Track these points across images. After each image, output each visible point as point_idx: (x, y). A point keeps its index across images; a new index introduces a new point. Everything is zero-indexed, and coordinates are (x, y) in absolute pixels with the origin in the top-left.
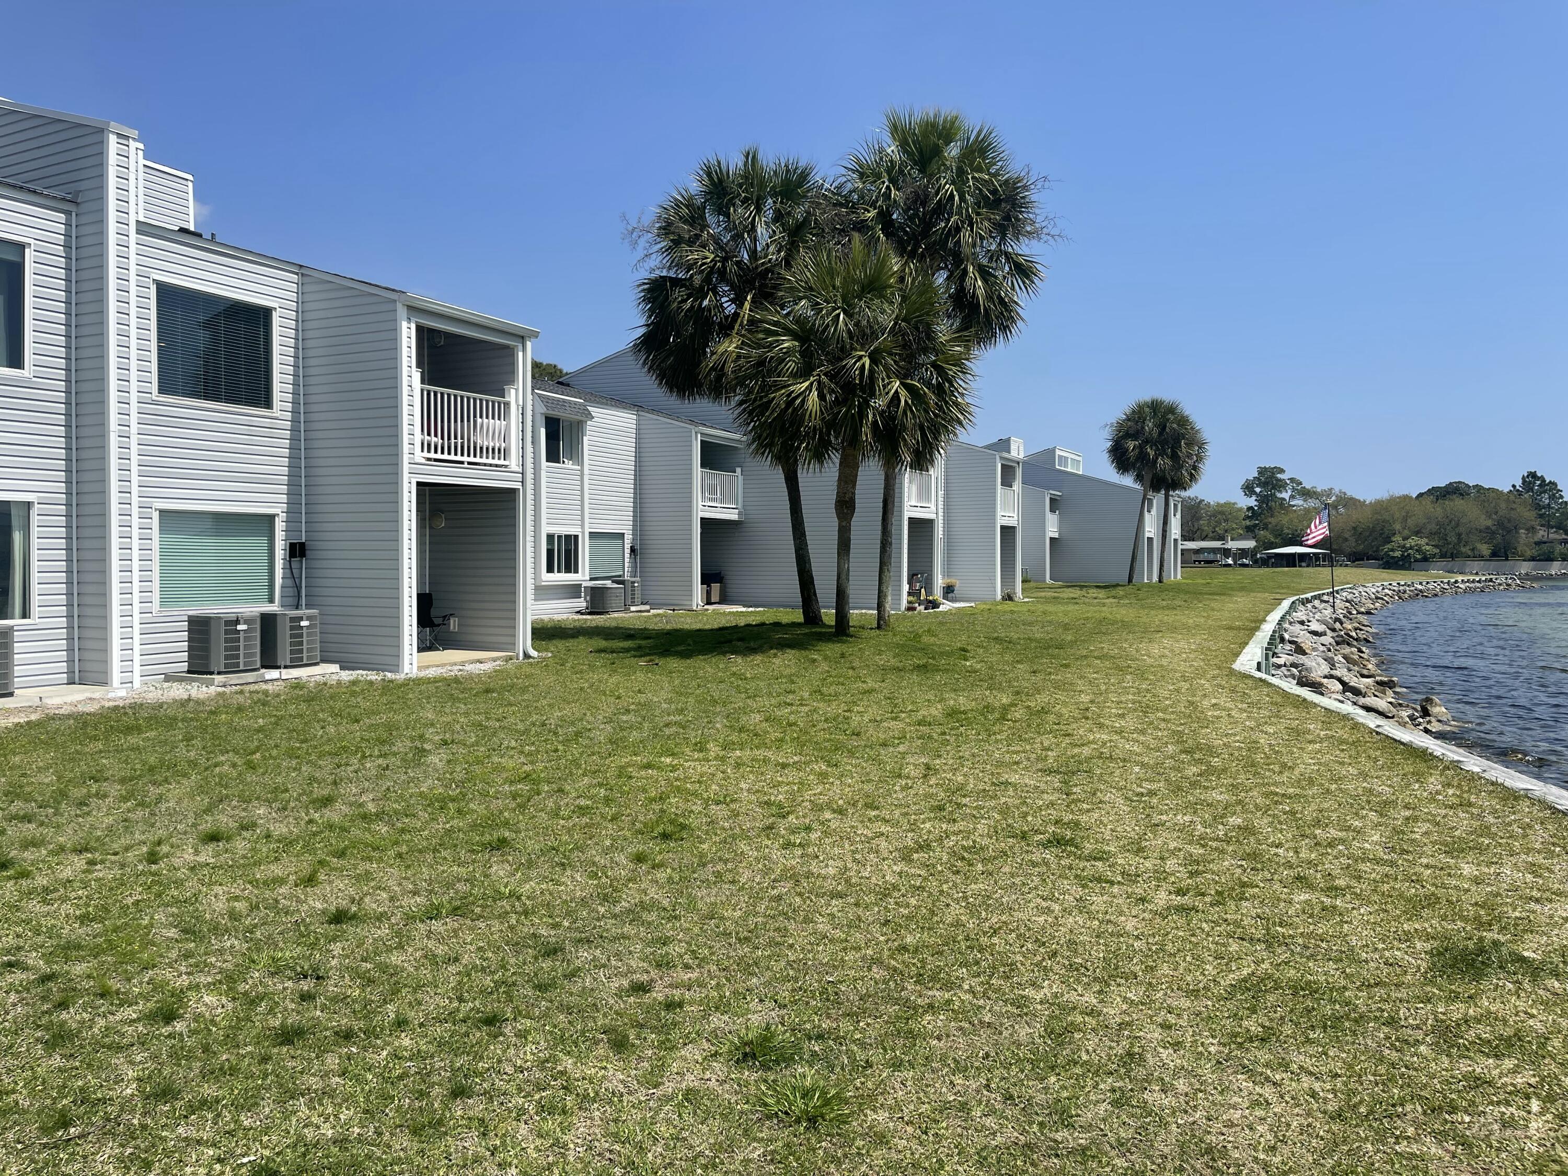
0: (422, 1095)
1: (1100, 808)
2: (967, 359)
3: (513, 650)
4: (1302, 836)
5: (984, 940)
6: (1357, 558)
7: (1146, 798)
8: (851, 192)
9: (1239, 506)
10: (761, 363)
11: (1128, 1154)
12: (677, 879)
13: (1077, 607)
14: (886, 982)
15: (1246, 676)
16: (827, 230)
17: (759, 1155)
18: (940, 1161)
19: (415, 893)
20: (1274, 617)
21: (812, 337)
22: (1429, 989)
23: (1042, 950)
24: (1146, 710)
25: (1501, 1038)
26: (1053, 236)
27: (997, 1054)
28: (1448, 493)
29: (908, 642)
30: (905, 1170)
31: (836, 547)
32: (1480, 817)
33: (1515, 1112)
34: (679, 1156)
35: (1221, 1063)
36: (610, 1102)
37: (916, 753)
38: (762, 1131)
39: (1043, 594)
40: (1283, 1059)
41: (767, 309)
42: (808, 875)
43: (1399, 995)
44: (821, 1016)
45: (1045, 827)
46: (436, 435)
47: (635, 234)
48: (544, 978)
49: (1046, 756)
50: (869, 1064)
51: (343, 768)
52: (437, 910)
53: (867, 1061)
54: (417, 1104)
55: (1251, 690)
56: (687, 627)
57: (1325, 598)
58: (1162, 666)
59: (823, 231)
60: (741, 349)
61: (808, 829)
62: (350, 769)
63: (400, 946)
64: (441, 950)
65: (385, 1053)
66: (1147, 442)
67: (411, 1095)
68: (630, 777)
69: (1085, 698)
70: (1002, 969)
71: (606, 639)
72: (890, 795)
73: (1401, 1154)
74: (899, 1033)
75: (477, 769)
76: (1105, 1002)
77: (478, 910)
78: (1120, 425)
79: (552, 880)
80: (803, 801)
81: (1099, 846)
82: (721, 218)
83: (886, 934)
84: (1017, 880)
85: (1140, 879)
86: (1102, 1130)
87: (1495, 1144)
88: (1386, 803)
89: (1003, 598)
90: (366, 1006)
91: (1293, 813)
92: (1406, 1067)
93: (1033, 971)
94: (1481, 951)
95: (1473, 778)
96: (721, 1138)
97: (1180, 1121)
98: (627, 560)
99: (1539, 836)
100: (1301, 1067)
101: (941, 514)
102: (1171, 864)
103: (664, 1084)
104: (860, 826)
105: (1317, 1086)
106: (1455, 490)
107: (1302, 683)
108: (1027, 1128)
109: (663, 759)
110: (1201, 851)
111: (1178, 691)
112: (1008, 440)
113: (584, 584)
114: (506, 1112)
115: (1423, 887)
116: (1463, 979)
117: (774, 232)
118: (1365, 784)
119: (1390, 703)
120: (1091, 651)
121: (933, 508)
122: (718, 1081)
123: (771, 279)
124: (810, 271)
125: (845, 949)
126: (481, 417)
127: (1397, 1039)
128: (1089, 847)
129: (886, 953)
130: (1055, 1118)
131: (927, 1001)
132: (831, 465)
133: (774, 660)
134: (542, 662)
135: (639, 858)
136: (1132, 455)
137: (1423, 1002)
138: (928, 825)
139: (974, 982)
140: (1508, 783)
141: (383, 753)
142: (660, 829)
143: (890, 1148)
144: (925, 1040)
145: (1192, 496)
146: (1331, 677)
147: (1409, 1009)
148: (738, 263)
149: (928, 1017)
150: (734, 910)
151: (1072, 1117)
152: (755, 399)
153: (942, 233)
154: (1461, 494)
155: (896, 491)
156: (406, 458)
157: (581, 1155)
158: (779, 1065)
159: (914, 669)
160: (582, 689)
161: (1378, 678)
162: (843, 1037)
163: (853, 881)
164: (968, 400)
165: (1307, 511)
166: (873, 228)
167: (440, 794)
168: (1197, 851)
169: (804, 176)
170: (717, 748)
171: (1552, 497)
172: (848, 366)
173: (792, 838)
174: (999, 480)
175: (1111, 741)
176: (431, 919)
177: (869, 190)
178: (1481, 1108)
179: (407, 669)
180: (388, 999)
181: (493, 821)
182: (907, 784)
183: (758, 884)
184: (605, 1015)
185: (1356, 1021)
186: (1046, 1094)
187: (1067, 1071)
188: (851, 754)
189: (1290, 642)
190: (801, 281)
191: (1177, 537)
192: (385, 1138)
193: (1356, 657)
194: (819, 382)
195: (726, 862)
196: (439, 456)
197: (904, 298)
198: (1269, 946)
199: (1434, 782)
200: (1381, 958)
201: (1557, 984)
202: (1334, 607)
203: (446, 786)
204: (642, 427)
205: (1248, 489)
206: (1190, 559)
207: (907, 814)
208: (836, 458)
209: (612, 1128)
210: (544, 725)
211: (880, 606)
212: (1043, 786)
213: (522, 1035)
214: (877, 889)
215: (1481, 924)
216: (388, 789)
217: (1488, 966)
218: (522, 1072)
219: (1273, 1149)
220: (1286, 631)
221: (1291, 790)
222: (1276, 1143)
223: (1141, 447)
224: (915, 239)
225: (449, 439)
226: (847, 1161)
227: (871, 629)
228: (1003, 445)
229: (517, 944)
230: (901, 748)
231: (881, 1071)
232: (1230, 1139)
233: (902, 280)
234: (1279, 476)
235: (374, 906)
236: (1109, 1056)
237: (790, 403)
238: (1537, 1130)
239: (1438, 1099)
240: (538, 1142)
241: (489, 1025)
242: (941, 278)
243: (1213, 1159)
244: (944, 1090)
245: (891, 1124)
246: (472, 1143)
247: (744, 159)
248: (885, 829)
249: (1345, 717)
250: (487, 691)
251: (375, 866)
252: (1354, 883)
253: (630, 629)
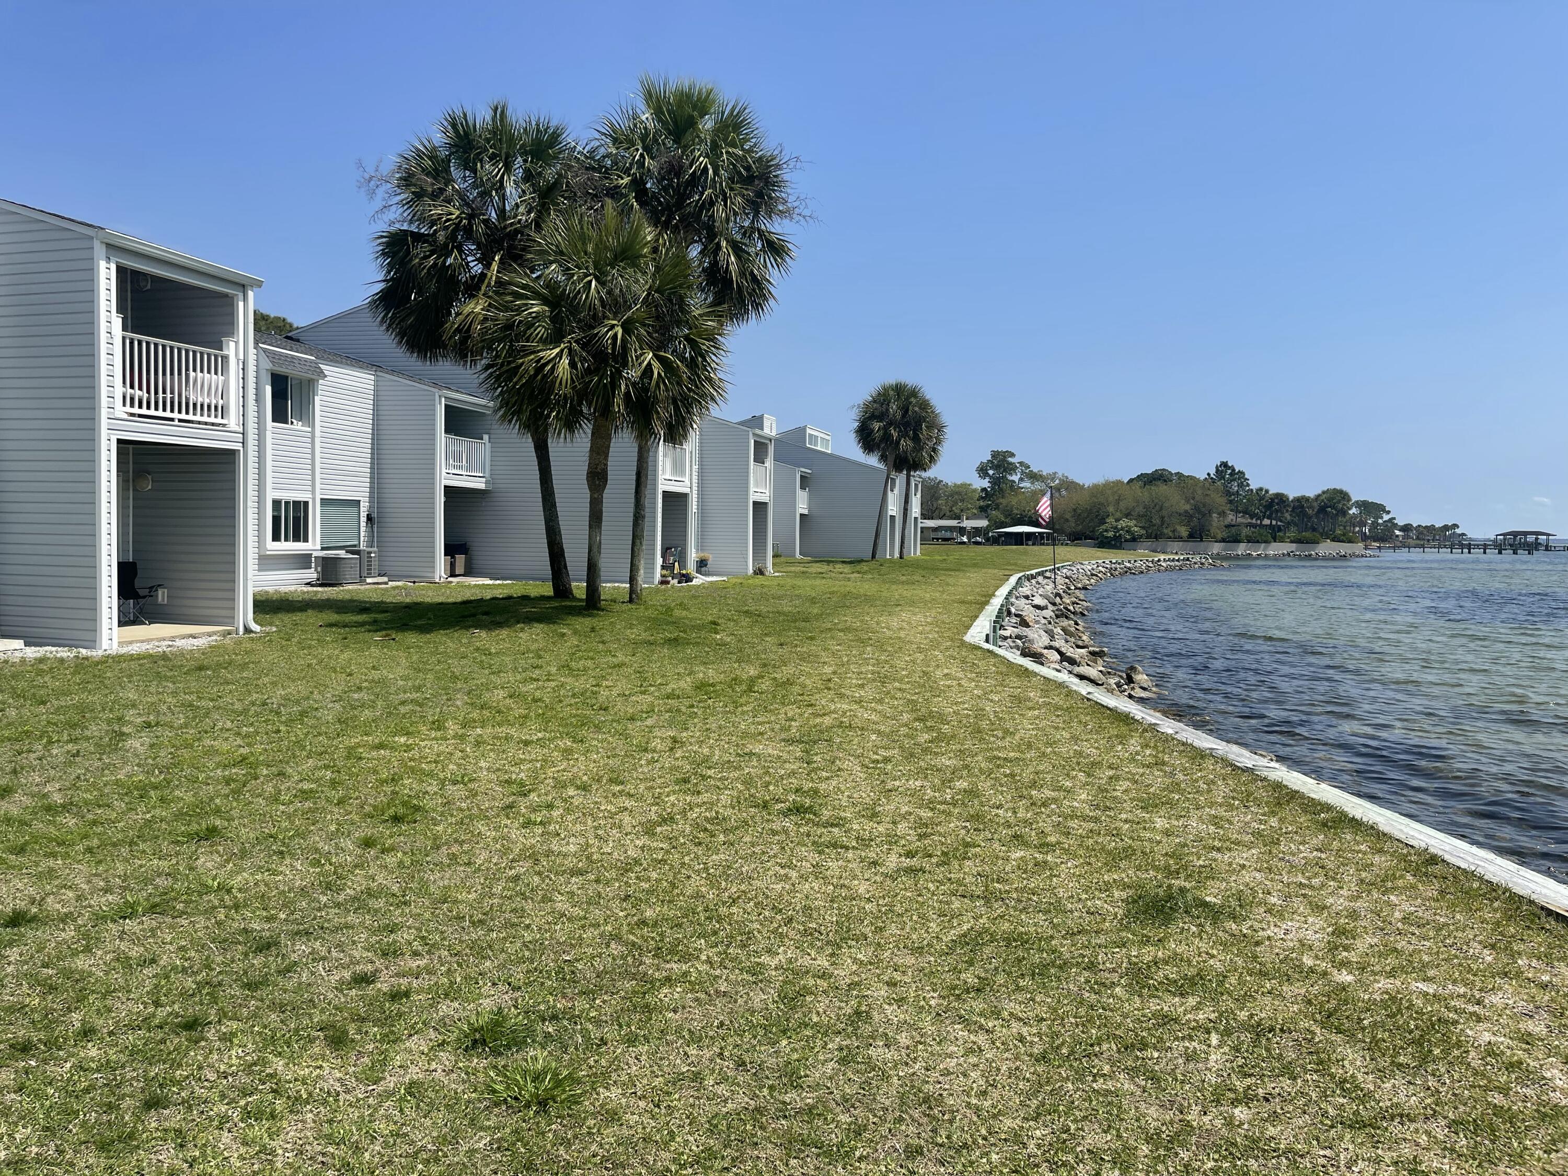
0: (110, 1107)
1: (838, 776)
2: (720, 335)
3: (232, 624)
4: (1020, 797)
5: (723, 910)
6: (1077, 538)
7: (882, 765)
8: (604, 157)
9: (974, 487)
10: (509, 326)
11: (852, 1109)
12: (408, 863)
13: (824, 581)
14: (624, 958)
15: (977, 648)
16: (579, 194)
17: (485, 1145)
18: (671, 1133)
19: (106, 891)
20: (1003, 592)
21: (563, 303)
22: (1124, 934)
23: (779, 917)
24: (884, 680)
25: (1185, 977)
26: (804, 217)
27: (731, 1022)
28: (1154, 479)
29: (661, 616)
30: (636, 1145)
31: (588, 519)
32: (1172, 774)
33: (1197, 1046)
34: (399, 1153)
35: (940, 1015)
36: (325, 1103)
37: (664, 726)
38: (489, 1119)
39: (793, 569)
40: (996, 1007)
41: (515, 271)
42: (549, 853)
43: (1099, 942)
44: (556, 996)
45: (786, 795)
46: (140, 388)
47: (372, 183)
48: (255, 976)
49: (790, 726)
50: (604, 1042)
51: (24, 755)
52: (132, 908)
53: (602, 1039)
54: (105, 1118)
55: (980, 660)
56: (428, 600)
57: (1048, 574)
58: (900, 638)
59: (575, 195)
60: (488, 311)
61: (550, 806)
62: (32, 756)
63: (88, 950)
64: (135, 952)
65: (68, 1065)
66: (890, 424)
67: (98, 1109)
68: (361, 759)
69: (828, 670)
70: (739, 938)
71: (337, 613)
72: (636, 769)
73: (1098, 1091)
74: (636, 1008)
75: (185, 753)
76: (836, 964)
77: (180, 906)
78: (866, 406)
79: (268, 870)
80: (545, 778)
81: (836, 813)
82: (468, 173)
83: (626, 909)
84: (757, 849)
85: (873, 843)
86: (828, 1088)
87: (1180, 1077)
88: (1093, 764)
89: (755, 573)
90: (47, 1015)
91: (1012, 775)
92: (1104, 1009)
93: (769, 938)
94: (1170, 897)
95: (1168, 739)
96: (445, 1130)
97: (901, 1074)
98: (363, 529)
99: (1221, 791)
100: (1011, 1014)
101: (695, 488)
102: (902, 828)
103: (385, 1079)
104: (604, 801)
105: (1025, 1031)
106: (1158, 477)
107: (1024, 654)
108: (757, 1092)
109: (397, 739)
110: (930, 814)
111: (914, 662)
112: (762, 417)
113: (315, 554)
114: (207, 1121)
115: (1122, 840)
116: (1152, 924)
117: (524, 191)
118: (1076, 747)
119: (1101, 671)
120: (835, 624)
121: (688, 483)
122: (444, 1071)
123: (521, 240)
124: (560, 235)
125: (583, 927)
126: (194, 370)
127: (1096, 983)
128: (826, 814)
129: (625, 928)
130: (785, 1080)
131: (664, 974)
132: (583, 435)
133: (521, 635)
134: (265, 637)
135: (368, 843)
136: (878, 436)
137: (1118, 947)
138: (672, 798)
139: (711, 952)
140: (1197, 743)
141: (73, 737)
142: (392, 812)
143: (621, 1125)
144: (661, 1013)
145: (932, 477)
146: (1051, 648)
147: (1106, 954)
148: (486, 222)
149: (665, 990)
150: (469, 893)
151: (801, 1078)
152: (502, 365)
153: (696, 205)
154: (1165, 481)
155: (650, 464)
156: (104, 413)
157: (290, 1160)
158: (510, 1049)
159: (665, 642)
160: (309, 665)
161: (1091, 649)
162: (578, 1016)
163: (595, 857)
164: (721, 375)
165: (1034, 493)
166: (626, 196)
167: (140, 781)
168: (926, 814)
169: (555, 137)
170: (456, 727)
171: (1241, 485)
172: (600, 335)
173: (533, 816)
174: (752, 457)
175: (850, 710)
176: (125, 918)
177: (623, 157)
178: (1168, 1044)
179: (105, 644)
180: (73, 1007)
181: (201, 809)
182: (653, 758)
183: (495, 864)
184: (322, 1011)
185: (1060, 967)
186: (777, 1058)
187: (798, 1033)
188: (598, 728)
189: (1016, 615)
190: (552, 244)
191: (917, 516)
192: (68, 1156)
193: (1073, 629)
194: (570, 350)
195: (461, 843)
196: (144, 411)
197: (658, 269)
198: (987, 901)
199: (1134, 743)
200: (1083, 907)
201: (1234, 926)
202: (1055, 582)
203: (148, 773)
204: (379, 388)
205: (982, 471)
206: (929, 537)
207: (652, 788)
208: (588, 428)
209: (326, 1129)
210: (264, 704)
211: (632, 580)
212: (785, 756)
213: (227, 1038)
214: (619, 864)
215: (1170, 873)
216: (78, 777)
217: (1176, 911)
218: (226, 1077)
219: (984, 1093)
220: (1012, 605)
221: (1012, 754)
222: (987, 1088)
223: (885, 428)
224: (669, 210)
225: (156, 393)
226: (577, 1141)
227: (623, 602)
228: (757, 422)
229: (225, 941)
230: (649, 722)
231: (615, 1047)
232: (947, 1087)
233: (655, 250)
234: (1010, 459)
235: (58, 906)
236: (838, 1015)
237: (539, 370)
238: (1216, 1062)
239: (1130, 1038)
240: (243, 1150)
241: (189, 1030)
242: (694, 251)
243: (930, 1108)
244: (678, 1061)
245: (624, 1101)
246: (168, 1156)
247: (491, 112)
248: (629, 803)
249: (1061, 685)
250: (201, 668)
251: (60, 862)
252: (1063, 839)
253: (366, 602)
